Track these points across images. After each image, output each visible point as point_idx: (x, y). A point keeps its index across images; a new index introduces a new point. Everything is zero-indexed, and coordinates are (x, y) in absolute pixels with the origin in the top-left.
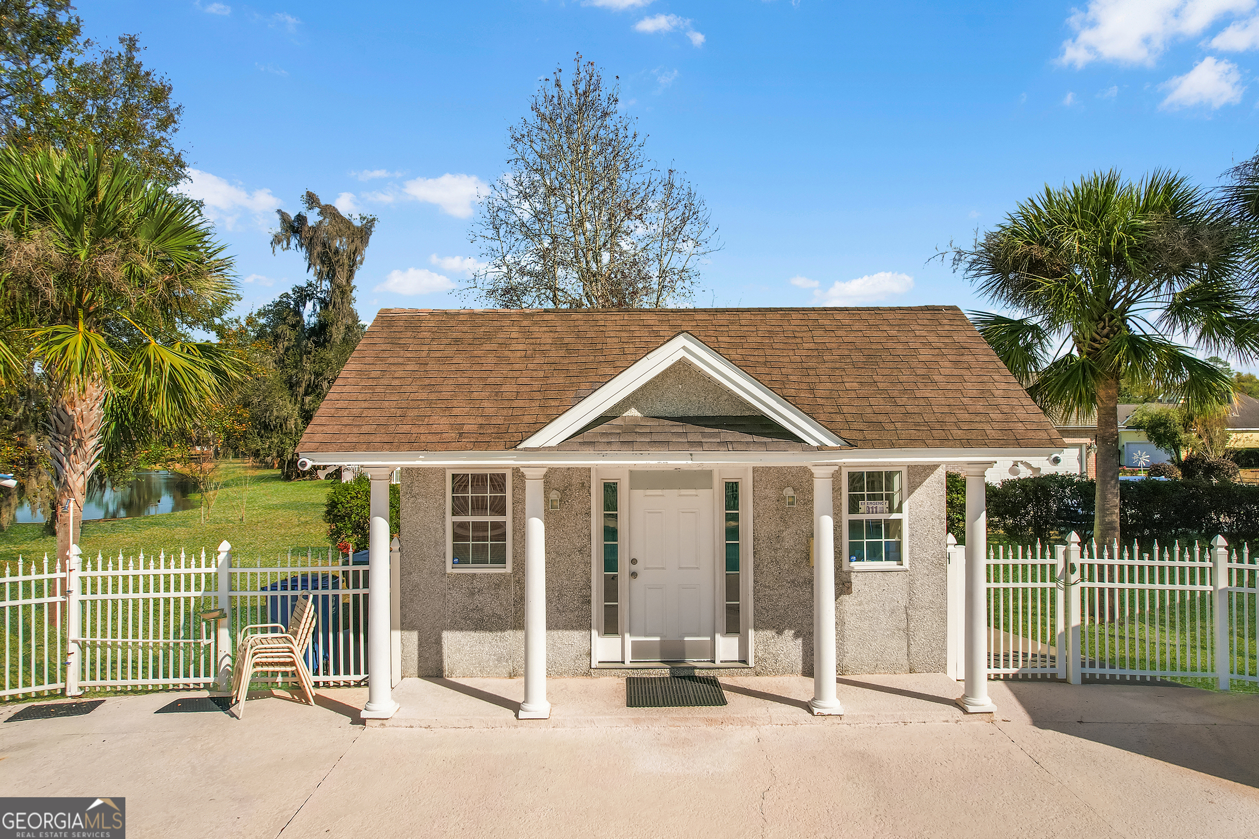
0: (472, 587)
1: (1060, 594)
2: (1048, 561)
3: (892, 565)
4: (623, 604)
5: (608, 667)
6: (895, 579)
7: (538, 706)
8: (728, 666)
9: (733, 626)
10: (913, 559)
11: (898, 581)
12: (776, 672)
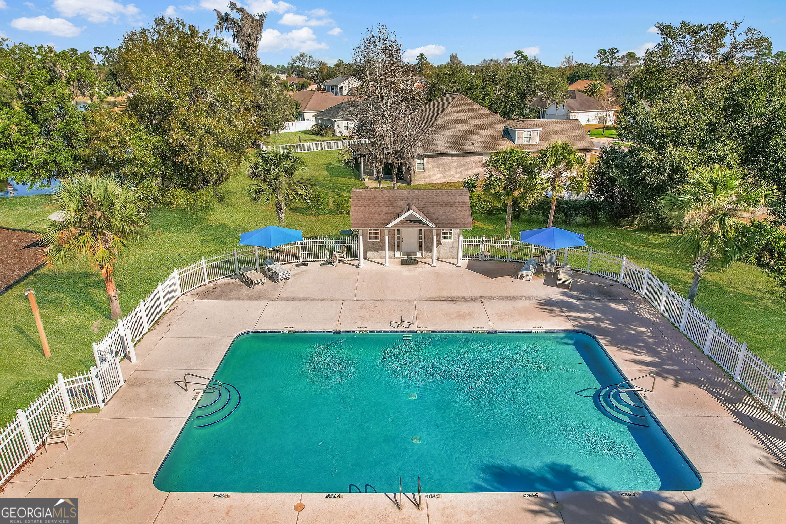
0: (373, 243)
1: (481, 245)
2: (479, 240)
3: (450, 240)
4: (400, 246)
5: (398, 257)
6: (450, 242)
7: (387, 265)
8: (419, 258)
9: (420, 250)
10: (453, 239)
11: (451, 243)
12: (428, 258)
